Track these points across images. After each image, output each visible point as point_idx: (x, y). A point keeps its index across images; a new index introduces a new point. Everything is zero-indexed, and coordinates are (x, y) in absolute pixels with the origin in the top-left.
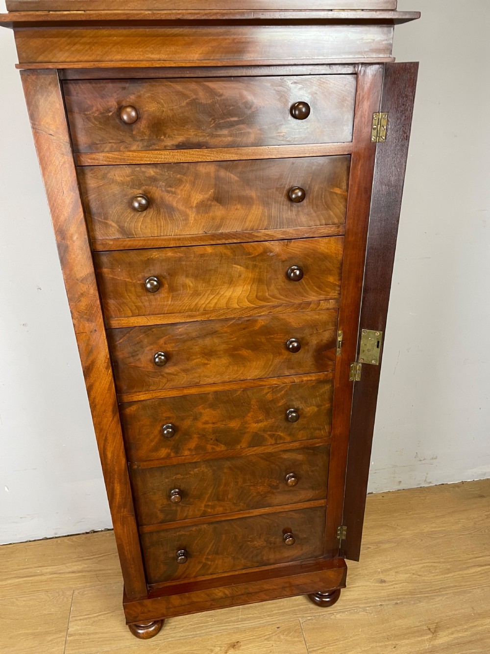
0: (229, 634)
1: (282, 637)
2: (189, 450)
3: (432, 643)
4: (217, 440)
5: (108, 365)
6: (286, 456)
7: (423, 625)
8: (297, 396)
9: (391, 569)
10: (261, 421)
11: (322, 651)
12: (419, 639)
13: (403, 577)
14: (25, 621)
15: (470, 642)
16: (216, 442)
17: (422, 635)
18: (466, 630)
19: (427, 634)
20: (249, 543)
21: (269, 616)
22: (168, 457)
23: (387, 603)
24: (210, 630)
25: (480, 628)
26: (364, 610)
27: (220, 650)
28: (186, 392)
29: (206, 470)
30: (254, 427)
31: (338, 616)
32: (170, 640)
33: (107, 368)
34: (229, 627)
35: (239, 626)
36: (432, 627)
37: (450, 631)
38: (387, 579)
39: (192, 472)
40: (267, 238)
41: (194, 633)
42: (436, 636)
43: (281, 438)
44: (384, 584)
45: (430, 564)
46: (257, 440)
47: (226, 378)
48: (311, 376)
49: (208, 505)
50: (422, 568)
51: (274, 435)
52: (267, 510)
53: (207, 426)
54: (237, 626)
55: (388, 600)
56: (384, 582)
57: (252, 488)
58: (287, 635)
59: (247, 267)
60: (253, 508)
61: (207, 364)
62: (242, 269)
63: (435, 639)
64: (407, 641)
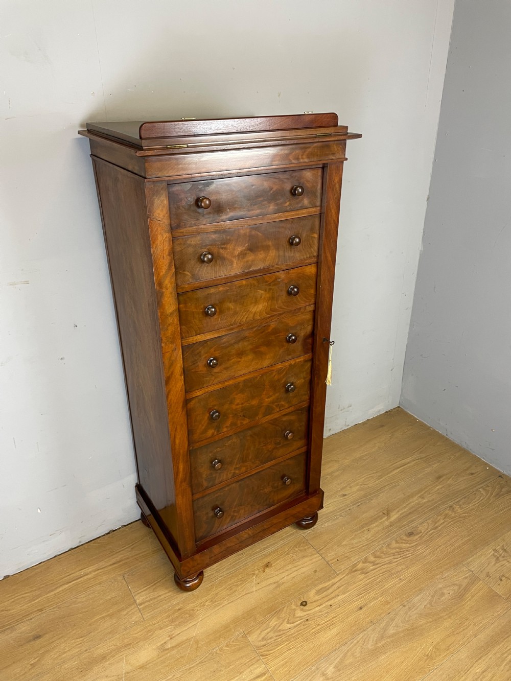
0: (260, 560)
1: (296, 549)
2: (227, 427)
3: (389, 521)
4: (244, 416)
5: (181, 373)
6: (284, 419)
7: (379, 513)
8: (292, 374)
9: (346, 486)
10: (271, 396)
11: (326, 548)
12: (381, 521)
13: (355, 489)
14: (94, 610)
15: (410, 513)
16: (243, 418)
17: (381, 519)
18: (405, 507)
19: (384, 517)
20: (261, 491)
21: (281, 540)
22: (213, 435)
23: (352, 507)
24: (245, 562)
25: (413, 504)
26: (341, 516)
27: (259, 572)
28: (226, 384)
29: (236, 440)
30: (267, 401)
31: (326, 525)
32: (220, 579)
33: (181, 375)
34: (258, 556)
35: (265, 553)
36: (385, 512)
37: (396, 511)
38: (346, 493)
39: (227, 444)
40: (277, 270)
41: (235, 568)
42: (390, 516)
43: (283, 406)
44: (346, 497)
45: (368, 476)
46: (269, 410)
47: (251, 369)
48: (301, 358)
49: (237, 468)
50: (365, 479)
51: (279, 404)
52: (273, 462)
53: (238, 407)
54: (263, 554)
55: (353, 505)
56: (346, 495)
57: (264, 447)
58: (299, 547)
59: (266, 291)
60: (264, 463)
61: (240, 361)
62: (263, 292)
63: (389, 519)
64: (374, 525)
